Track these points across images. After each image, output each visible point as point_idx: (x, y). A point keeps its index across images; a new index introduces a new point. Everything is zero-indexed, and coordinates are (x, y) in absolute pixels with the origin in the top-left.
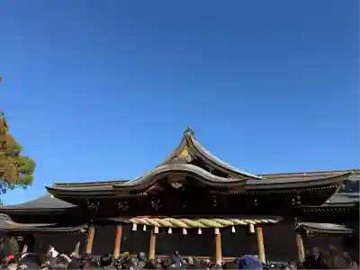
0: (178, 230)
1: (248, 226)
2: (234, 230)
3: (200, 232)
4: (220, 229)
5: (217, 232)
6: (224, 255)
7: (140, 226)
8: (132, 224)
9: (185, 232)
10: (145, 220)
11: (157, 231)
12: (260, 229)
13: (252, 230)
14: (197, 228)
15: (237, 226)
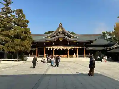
0: (60, 49)
1: (75, 49)
2: (72, 49)
3: (65, 50)
4: (69, 49)
5: (69, 50)
6: (70, 54)
7: (50, 49)
8: (48, 48)
9: (61, 50)
10: (52, 47)
11: (54, 50)
12: (77, 49)
13: (76, 49)
14: (64, 49)
15: (73, 49)
